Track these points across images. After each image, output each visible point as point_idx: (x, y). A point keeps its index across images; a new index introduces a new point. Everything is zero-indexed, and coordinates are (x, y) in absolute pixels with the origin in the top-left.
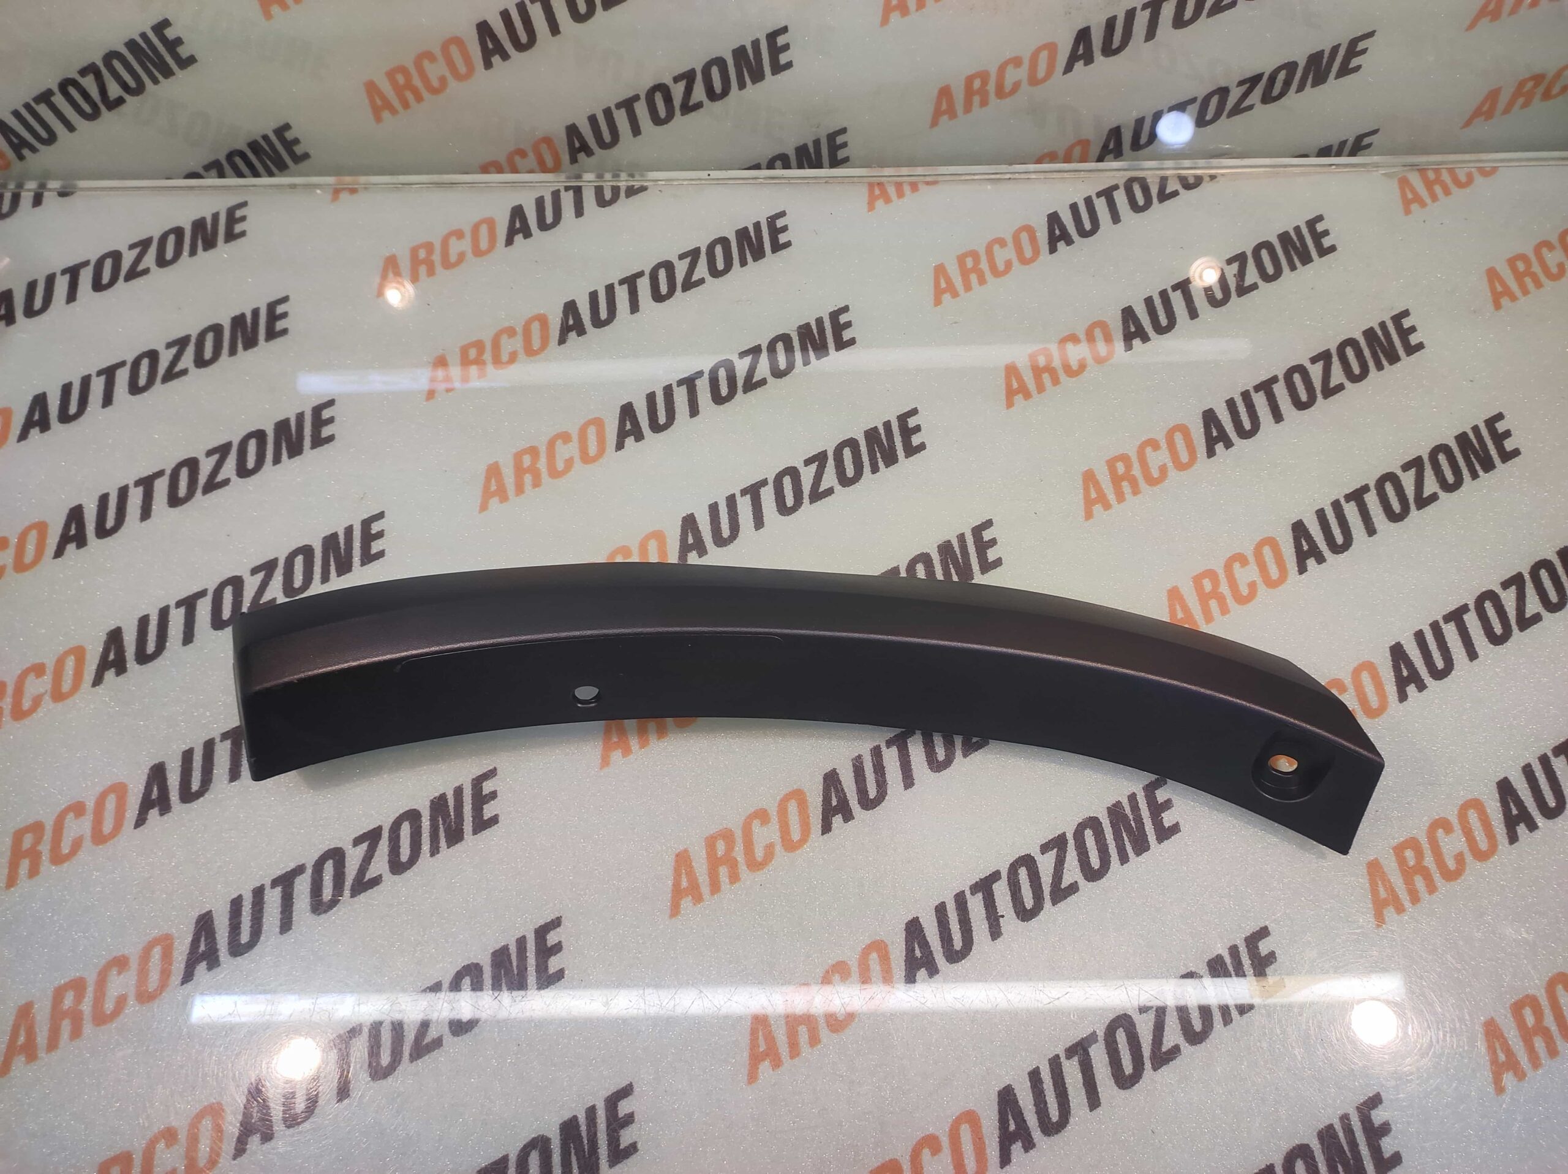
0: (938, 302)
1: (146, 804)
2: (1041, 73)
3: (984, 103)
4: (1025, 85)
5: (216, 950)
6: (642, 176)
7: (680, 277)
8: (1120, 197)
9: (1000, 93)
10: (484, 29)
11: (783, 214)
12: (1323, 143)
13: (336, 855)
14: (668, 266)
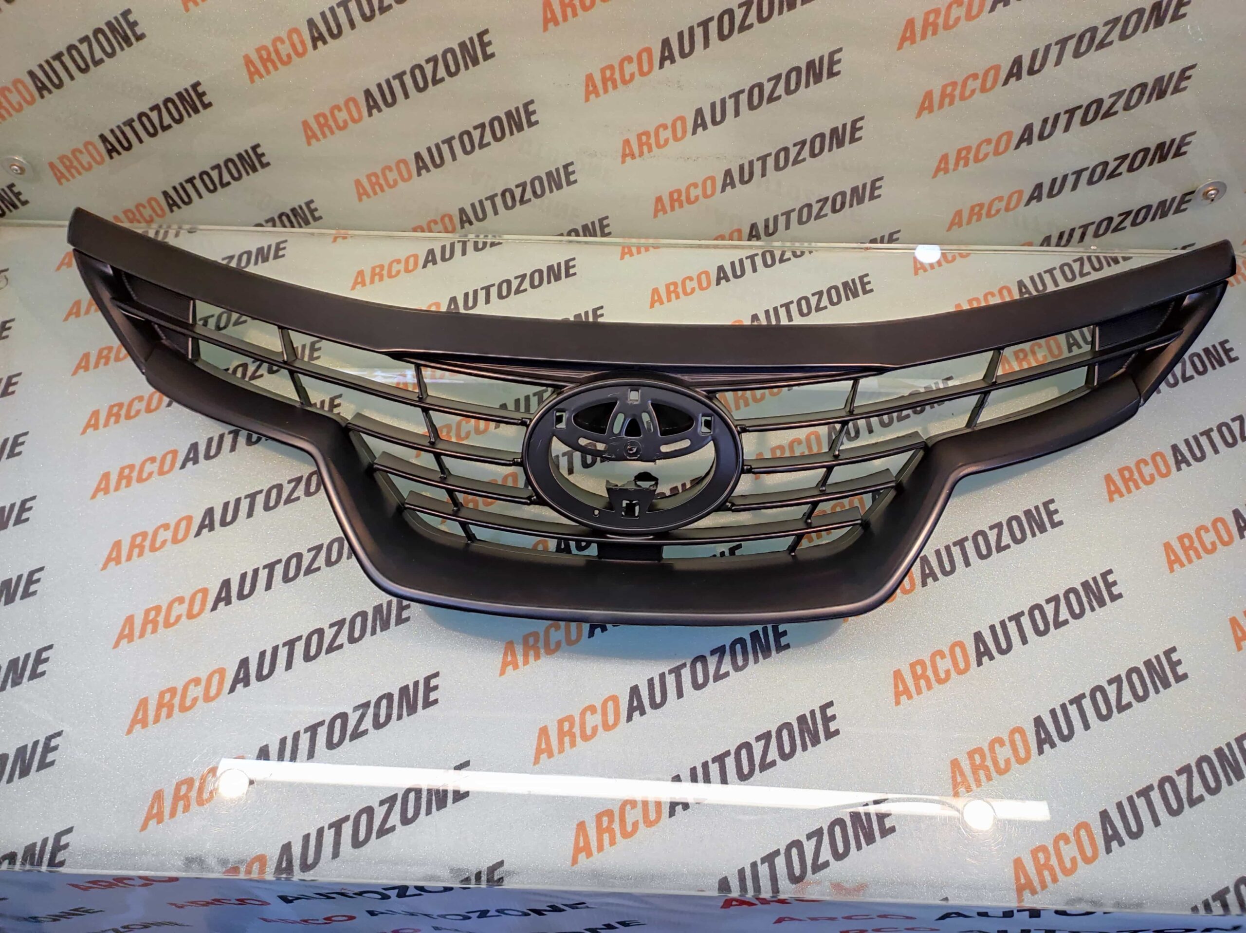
0: (652, 306)
1: (202, 527)
2: (709, 192)
3: (681, 206)
4: (701, 197)
5: (230, 597)
6: (500, 236)
7: (514, 288)
8: (759, 260)
9: (689, 201)
10: (418, 156)
11: (574, 259)
12: (872, 238)
13: (299, 556)
14: (509, 282)
